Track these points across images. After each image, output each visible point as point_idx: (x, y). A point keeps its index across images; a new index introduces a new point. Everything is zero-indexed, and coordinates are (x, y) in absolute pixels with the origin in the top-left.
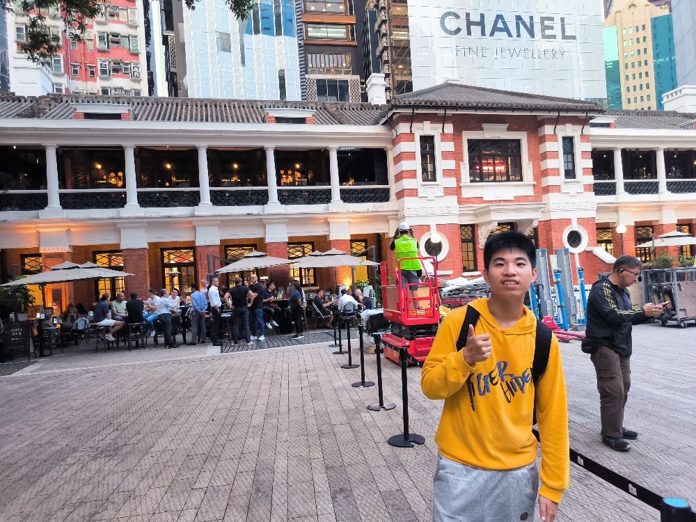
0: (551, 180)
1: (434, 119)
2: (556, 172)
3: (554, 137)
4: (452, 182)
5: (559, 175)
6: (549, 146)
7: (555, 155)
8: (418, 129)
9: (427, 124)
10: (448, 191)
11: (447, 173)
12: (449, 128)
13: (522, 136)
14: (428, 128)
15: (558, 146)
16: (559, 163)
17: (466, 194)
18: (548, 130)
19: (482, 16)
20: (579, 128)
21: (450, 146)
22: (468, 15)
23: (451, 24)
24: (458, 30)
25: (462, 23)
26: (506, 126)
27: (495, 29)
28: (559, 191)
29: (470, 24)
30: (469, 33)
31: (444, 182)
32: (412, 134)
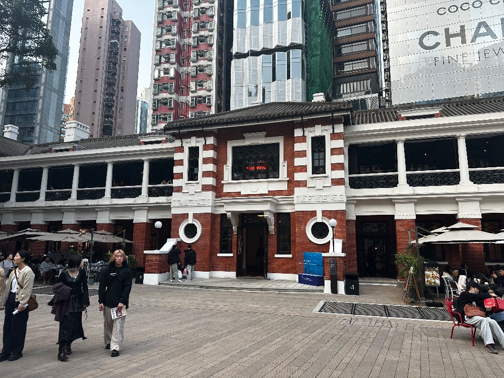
0: (298, 177)
1: (198, 135)
2: (303, 169)
3: (303, 139)
4: (210, 181)
5: (306, 171)
6: (298, 147)
7: (303, 154)
8: (187, 143)
9: (193, 139)
10: (205, 188)
11: (206, 174)
12: (211, 141)
13: (280, 141)
14: (194, 142)
15: (307, 146)
16: (307, 161)
17: (226, 189)
18: (298, 133)
19: (462, 27)
20: (329, 128)
21: (211, 154)
22: (447, 30)
23: (429, 41)
24: (437, 44)
25: (442, 38)
26: (265, 133)
27: (477, 35)
28: (306, 186)
29: (448, 36)
30: (448, 44)
31: (203, 181)
32: (182, 147)
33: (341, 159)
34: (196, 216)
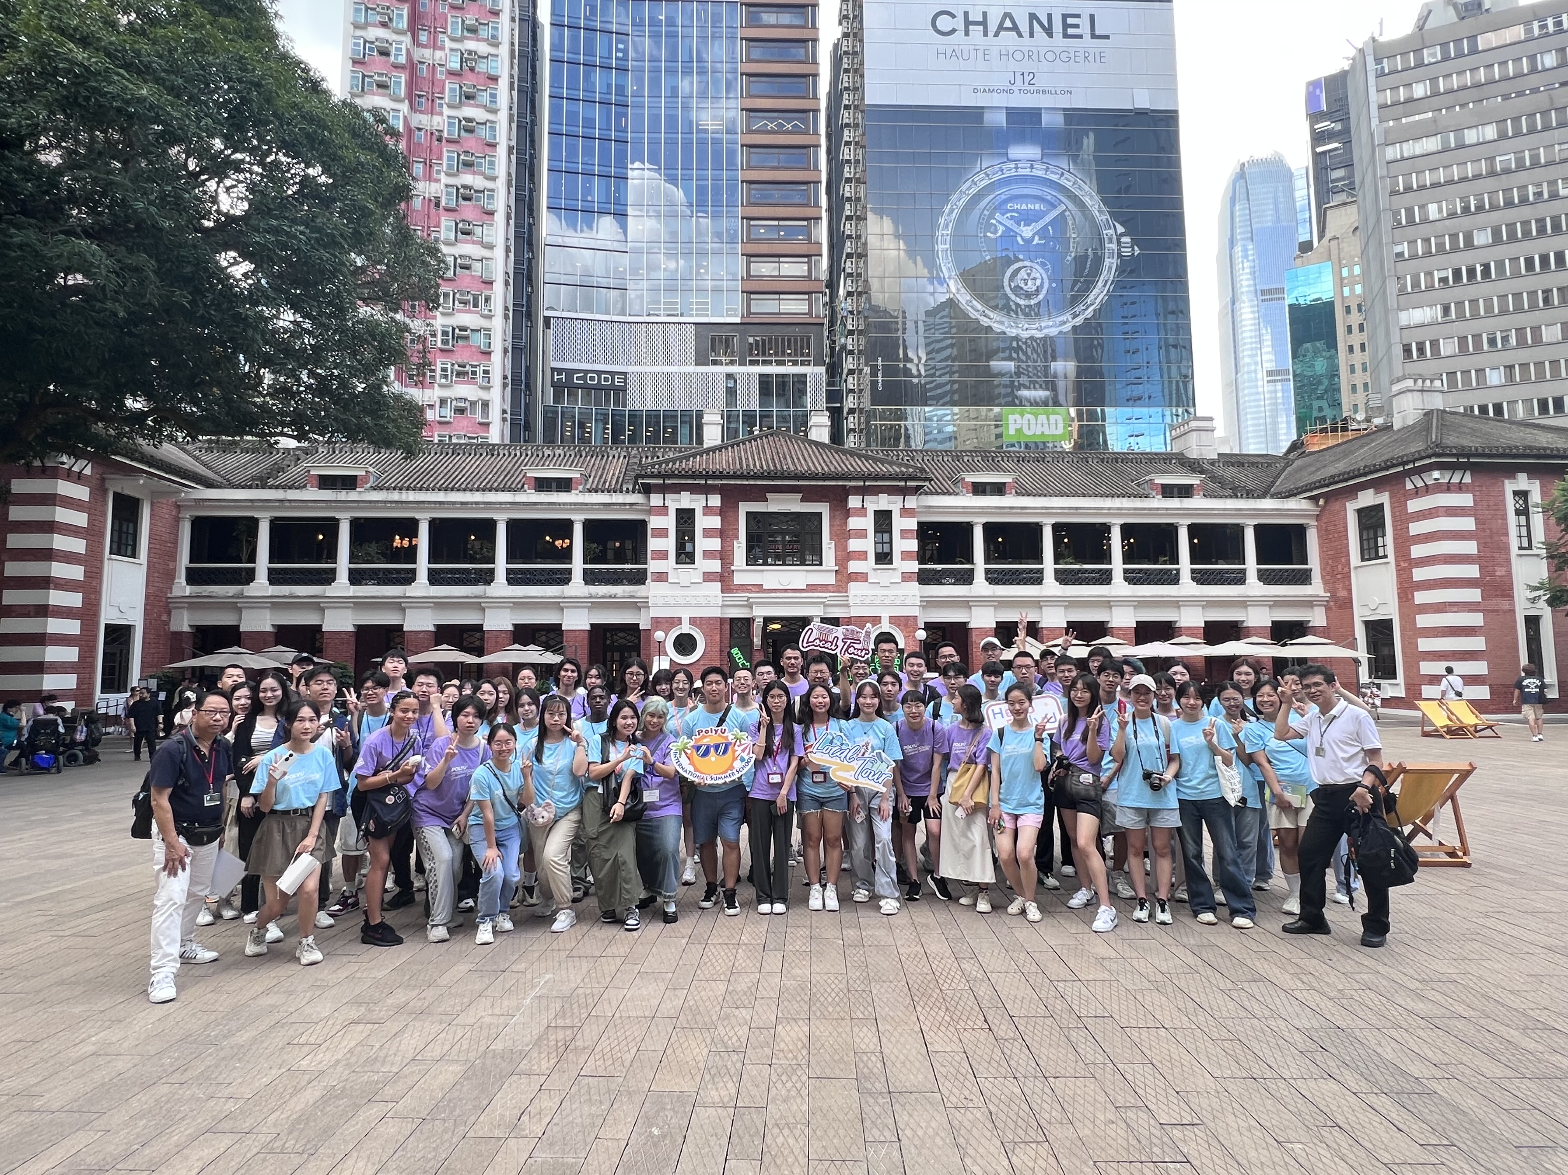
0: (854, 566)
1: (694, 489)
2: (862, 555)
3: (862, 512)
4: (715, 566)
5: (866, 559)
6: (854, 523)
7: (861, 534)
8: (673, 501)
9: (685, 495)
10: (708, 577)
11: (708, 554)
12: (715, 501)
13: (823, 508)
14: (686, 500)
15: (867, 523)
16: (868, 545)
17: (740, 579)
18: (854, 502)
20: (899, 500)
21: (715, 522)
26: (800, 496)
28: (865, 580)
31: (703, 565)
32: (665, 507)
33: (913, 545)
34: (693, 621)
